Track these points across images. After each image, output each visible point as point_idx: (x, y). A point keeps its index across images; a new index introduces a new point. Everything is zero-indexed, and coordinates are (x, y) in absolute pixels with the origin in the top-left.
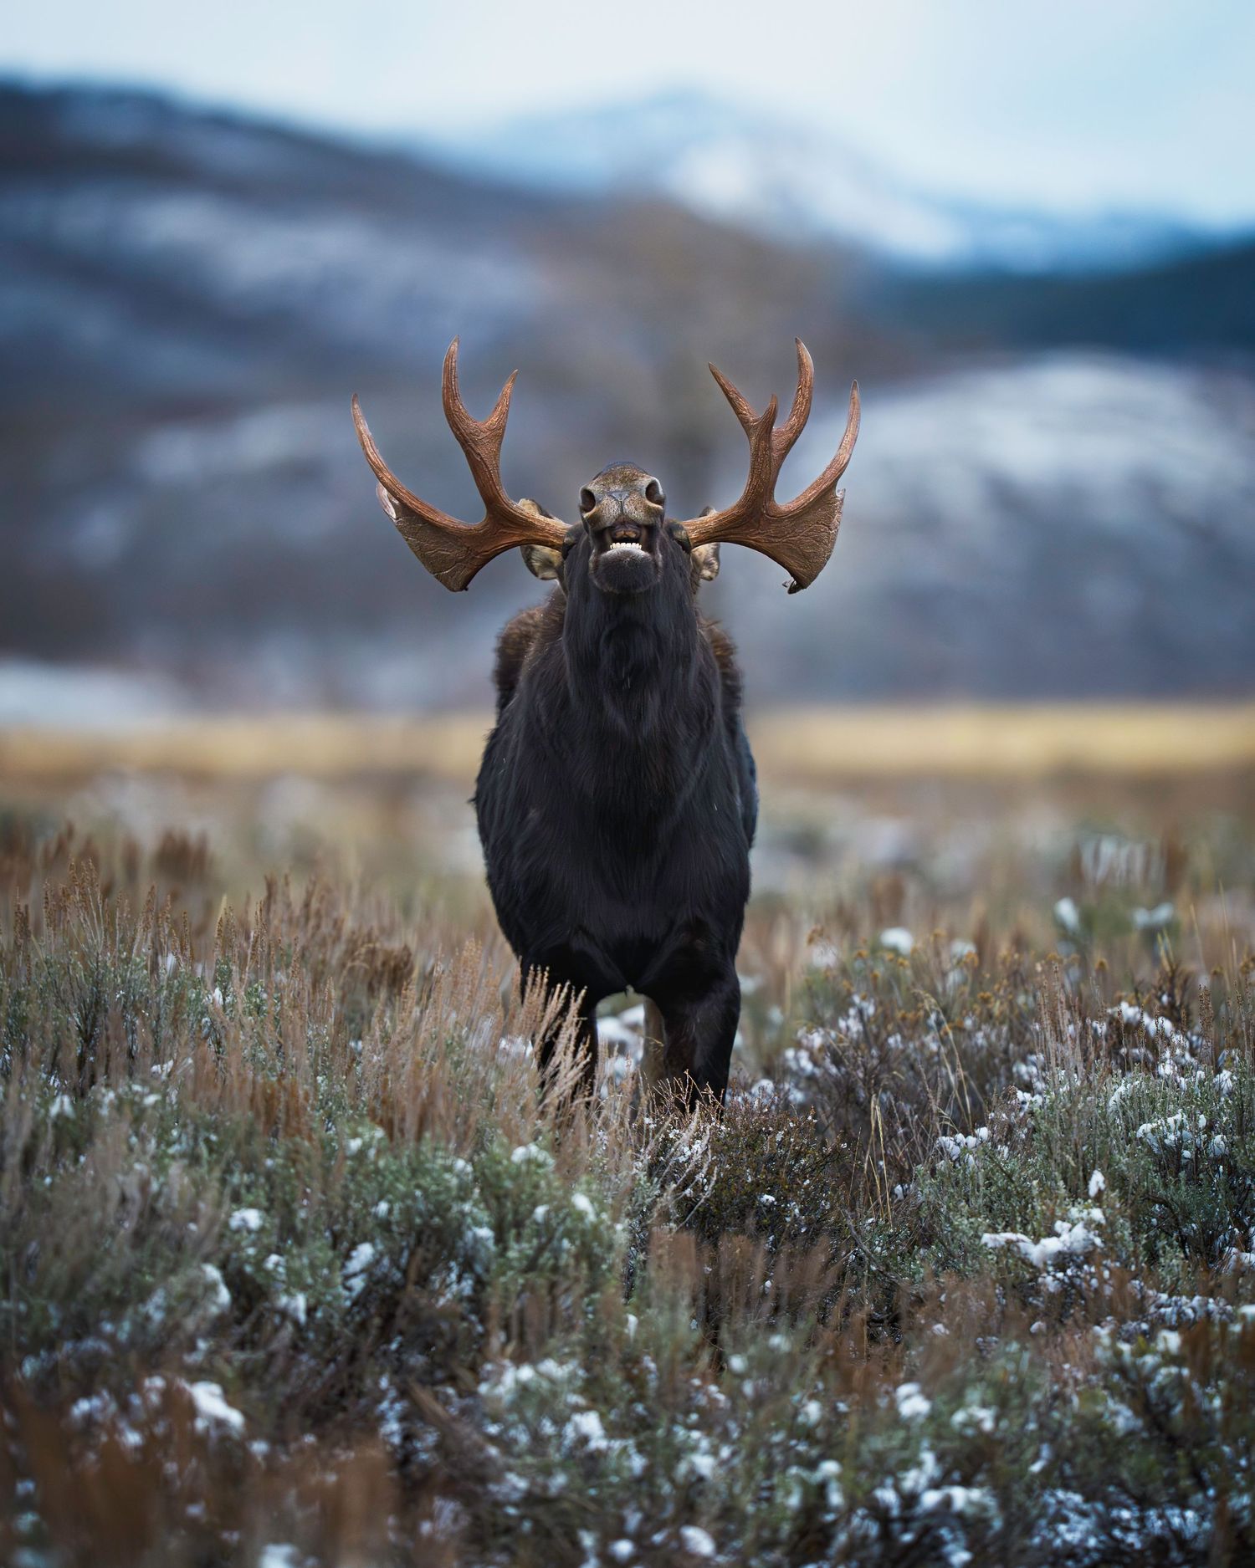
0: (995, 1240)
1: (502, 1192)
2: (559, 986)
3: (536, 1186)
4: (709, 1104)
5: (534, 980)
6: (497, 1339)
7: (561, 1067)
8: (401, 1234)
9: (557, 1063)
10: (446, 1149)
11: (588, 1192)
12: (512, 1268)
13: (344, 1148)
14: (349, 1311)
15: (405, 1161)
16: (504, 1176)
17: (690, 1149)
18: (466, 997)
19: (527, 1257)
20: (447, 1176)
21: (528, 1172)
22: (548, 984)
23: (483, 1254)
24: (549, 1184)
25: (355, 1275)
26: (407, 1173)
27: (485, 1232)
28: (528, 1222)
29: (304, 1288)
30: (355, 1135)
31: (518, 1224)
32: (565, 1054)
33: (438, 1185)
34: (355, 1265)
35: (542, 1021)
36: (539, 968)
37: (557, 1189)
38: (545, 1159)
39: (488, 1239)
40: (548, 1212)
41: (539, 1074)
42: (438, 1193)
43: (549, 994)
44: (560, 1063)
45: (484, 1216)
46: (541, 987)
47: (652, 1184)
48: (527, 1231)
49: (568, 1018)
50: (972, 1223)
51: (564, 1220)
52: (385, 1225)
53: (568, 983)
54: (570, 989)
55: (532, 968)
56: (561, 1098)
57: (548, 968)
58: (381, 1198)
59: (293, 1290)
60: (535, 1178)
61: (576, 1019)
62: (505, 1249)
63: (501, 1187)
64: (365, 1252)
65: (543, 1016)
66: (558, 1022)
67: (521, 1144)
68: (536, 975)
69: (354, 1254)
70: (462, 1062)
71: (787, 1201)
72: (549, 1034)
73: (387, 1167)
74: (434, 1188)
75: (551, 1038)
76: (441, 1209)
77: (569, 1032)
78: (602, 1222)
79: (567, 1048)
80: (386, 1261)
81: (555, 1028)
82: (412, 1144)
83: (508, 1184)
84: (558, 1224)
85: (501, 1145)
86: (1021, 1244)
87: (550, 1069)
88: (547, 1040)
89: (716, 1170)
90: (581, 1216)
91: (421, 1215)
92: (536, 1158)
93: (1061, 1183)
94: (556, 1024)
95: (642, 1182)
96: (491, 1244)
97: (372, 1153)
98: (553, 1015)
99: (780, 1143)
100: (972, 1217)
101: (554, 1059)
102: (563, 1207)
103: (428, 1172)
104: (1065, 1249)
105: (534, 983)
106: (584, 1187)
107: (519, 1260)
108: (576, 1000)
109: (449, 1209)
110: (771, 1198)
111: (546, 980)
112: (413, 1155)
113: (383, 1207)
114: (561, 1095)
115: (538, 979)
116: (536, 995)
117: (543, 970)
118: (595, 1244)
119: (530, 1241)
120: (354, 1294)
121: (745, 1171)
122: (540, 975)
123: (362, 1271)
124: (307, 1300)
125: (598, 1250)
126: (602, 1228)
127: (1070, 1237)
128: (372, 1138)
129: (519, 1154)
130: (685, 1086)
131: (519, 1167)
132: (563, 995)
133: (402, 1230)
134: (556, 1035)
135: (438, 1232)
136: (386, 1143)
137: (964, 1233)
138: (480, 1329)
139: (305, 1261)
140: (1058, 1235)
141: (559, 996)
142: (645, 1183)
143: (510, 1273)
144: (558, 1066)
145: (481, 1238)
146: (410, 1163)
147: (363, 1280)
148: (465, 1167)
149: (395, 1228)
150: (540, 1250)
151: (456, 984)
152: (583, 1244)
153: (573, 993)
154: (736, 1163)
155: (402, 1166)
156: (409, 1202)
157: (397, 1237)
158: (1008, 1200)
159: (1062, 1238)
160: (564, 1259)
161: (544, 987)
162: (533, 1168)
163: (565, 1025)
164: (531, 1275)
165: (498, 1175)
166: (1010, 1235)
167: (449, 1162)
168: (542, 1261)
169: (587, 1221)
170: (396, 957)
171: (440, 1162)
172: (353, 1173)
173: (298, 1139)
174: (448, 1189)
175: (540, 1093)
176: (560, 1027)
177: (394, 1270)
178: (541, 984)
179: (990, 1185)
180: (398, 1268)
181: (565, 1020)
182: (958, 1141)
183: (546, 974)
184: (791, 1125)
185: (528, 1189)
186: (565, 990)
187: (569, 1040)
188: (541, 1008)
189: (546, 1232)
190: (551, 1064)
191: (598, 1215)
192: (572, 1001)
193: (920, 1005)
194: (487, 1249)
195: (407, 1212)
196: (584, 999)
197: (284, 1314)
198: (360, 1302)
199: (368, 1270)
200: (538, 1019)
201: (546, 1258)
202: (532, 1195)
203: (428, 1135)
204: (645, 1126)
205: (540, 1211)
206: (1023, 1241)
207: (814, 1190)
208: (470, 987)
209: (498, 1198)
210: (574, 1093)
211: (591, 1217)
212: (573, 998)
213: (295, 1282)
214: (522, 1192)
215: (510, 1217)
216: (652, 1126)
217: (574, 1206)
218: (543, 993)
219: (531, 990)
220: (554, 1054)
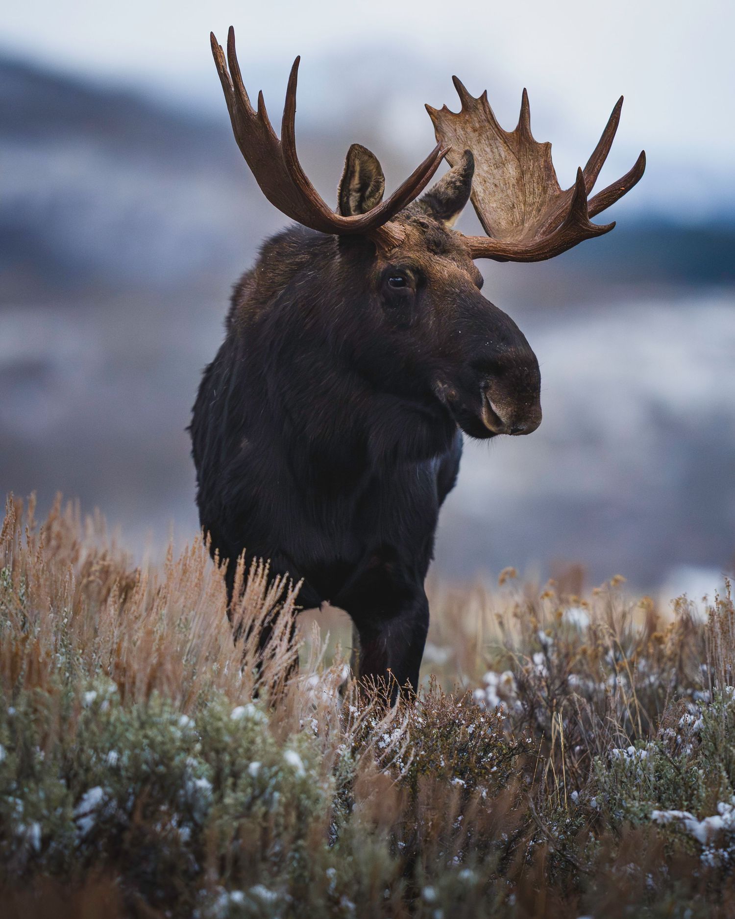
0: (663, 816)
1: (220, 746)
2: (279, 577)
3: (252, 742)
4: (408, 699)
5: (256, 571)
6: (212, 874)
7: (278, 650)
8: (129, 779)
9: (274, 645)
10: (172, 706)
11: (299, 750)
12: (227, 813)
13: (80, 700)
14: (78, 848)
15: (135, 714)
16: (224, 731)
17: (390, 736)
18: (194, 584)
19: (242, 804)
20: (172, 729)
21: (245, 728)
22: (268, 575)
23: (202, 802)
24: (264, 741)
25: (85, 815)
26: (136, 724)
27: (203, 783)
28: (243, 775)
29: (40, 819)
30: (91, 688)
31: (236, 775)
32: (281, 640)
33: (163, 736)
34: (86, 806)
35: (261, 608)
36: (261, 560)
37: (272, 745)
38: (261, 719)
39: (206, 789)
40: (262, 767)
41: (257, 655)
42: (163, 743)
43: (269, 584)
44: (276, 647)
45: (205, 768)
46: (262, 577)
47: (355, 760)
48: (242, 782)
49: (285, 606)
50: (643, 805)
51: (276, 774)
52: (115, 771)
53: (287, 574)
54: (288, 580)
55: (255, 559)
56: (276, 678)
57: (269, 561)
58: (111, 748)
59: (29, 819)
60: (251, 734)
61: (293, 607)
62: (221, 797)
63: (220, 741)
64: (96, 794)
65: (263, 604)
66: (277, 609)
67: (240, 703)
68: (258, 566)
69: (85, 796)
70: (187, 642)
71: (475, 784)
72: (267, 621)
73: (118, 719)
74: (159, 738)
75: (269, 623)
76: (166, 758)
77: (285, 619)
78: (310, 776)
79: (283, 634)
80: (114, 803)
81: (273, 615)
82: (141, 699)
83: (227, 739)
84: (271, 778)
85: (222, 704)
86: (687, 821)
87: (267, 652)
88: (266, 625)
89: (413, 752)
90: (292, 771)
91: (147, 763)
92: (253, 718)
93: (724, 774)
94: (275, 611)
95: (346, 759)
96: (209, 794)
97: (105, 705)
98: (272, 603)
99: (471, 735)
100: (643, 801)
101: (271, 642)
102: (275, 762)
103: (153, 725)
104: (726, 827)
105: (256, 574)
106: (295, 744)
107: (235, 805)
108: (293, 591)
109: (172, 759)
110: (461, 782)
111: (267, 571)
112: (142, 709)
113: (113, 756)
114: (277, 674)
115: (260, 570)
116: (257, 584)
117: (265, 562)
118: (303, 796)
119: (244, 791)
120: (84, 833)
121: (439, 756)
122: (261, 566)
123: (92, 812)
124: (42, 829)
125: (306, 803)
126: (310, 782)
127: (731, 816)
128: (106, 691)
129: (238, 712)
130: (387, 684)
131: (237, 723)
132: (282, 585)
133: (129, 774)
134: (274, 621)
135: (161, 778)
136: (117, 698)
137: (635, 814)
138: (196, 867)
139: (42, 794)
140: (720, 814)
141: (278, 586)
142: (349, 759)
143: (226, 817)
144: (274, 650)
145: (201, 788)
146: (139, 717)
147: (93, 819)
148: (188, 723)
149: (123, 773)
150: (254, 798)
151: (185, 572)
152: (293, 796)
153: (291, 584)
154: (430, 750)
155: (132, 718)
156: (137, 751)
157: (125, 781)
158: (675, 791)
159: (724, 817)
160: (275, 808)
161: (265, 577)
162: (250, 725)
163: (282, 612)
164: (243, 821)
165: (218, 730)
166: (676, 813)
167: (174, 717)
168: (255, 809)
169: (297, 775)
170: (127, 578)
171: (166, 716)
172: (87, 722)
173: (38, 690)
174: (172, 740)
175: (258, 672)
176: (278, 614)
177: (121, 812)
178: (263, 574)
179: (660, 778)
180: (124, 809)
181: (282, 608)
182: (630, 753)
183: (268, 566)
184: (482, 720)
185: (245, 744)
186: (284, 581)
187: (286, 626)
188: (261, 596)
189: (260, 786)
190: (269, 646)
191: (307, 770)
192: (290, 591)
193: (600, 642)
194: (205, 797)
195: (135, 760)
196: (300, 590)
197: (20, 840)
198: (90, 839)
199: (98, 811)
200: (259, 606)
201: (259, 808)
202: (248, 750)
203: (156, 692)
204: (351, 714)
205: (254, 767)
206: (689, 818)
207: (501, 776)
208: (198, 574)
209: (218, 752)
210: (288, 674)
211: (301, 772)
212: (291, 589)
213: (32, 814)
214: (240, 746)
215: (227, 770)
216: (356, 714)
217: (285, 761)
218: (264, 582)
219: (253, 580)
220: (271, 638)
